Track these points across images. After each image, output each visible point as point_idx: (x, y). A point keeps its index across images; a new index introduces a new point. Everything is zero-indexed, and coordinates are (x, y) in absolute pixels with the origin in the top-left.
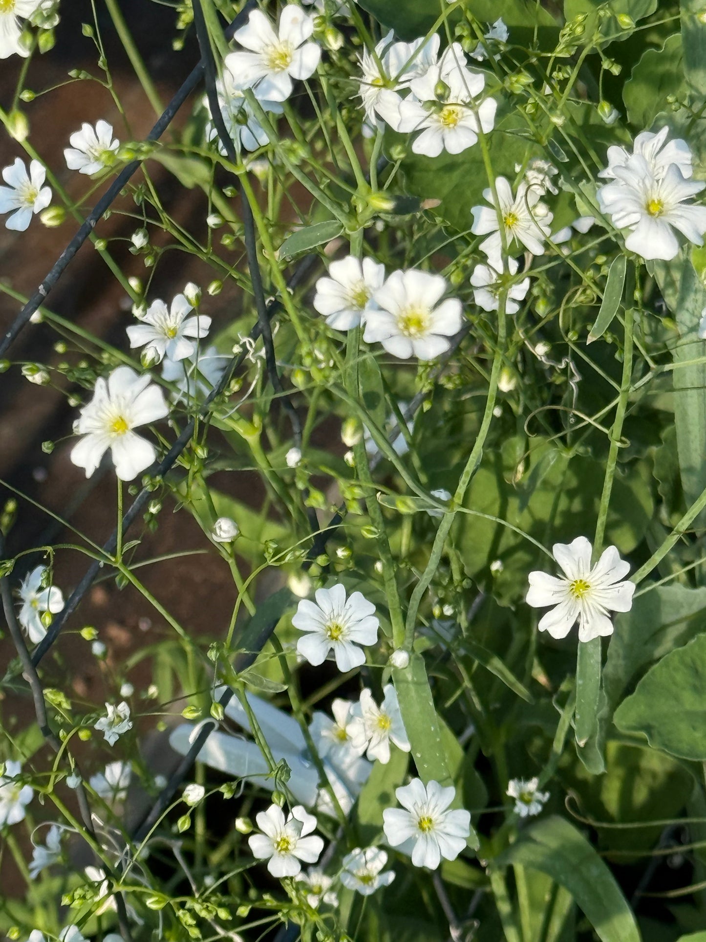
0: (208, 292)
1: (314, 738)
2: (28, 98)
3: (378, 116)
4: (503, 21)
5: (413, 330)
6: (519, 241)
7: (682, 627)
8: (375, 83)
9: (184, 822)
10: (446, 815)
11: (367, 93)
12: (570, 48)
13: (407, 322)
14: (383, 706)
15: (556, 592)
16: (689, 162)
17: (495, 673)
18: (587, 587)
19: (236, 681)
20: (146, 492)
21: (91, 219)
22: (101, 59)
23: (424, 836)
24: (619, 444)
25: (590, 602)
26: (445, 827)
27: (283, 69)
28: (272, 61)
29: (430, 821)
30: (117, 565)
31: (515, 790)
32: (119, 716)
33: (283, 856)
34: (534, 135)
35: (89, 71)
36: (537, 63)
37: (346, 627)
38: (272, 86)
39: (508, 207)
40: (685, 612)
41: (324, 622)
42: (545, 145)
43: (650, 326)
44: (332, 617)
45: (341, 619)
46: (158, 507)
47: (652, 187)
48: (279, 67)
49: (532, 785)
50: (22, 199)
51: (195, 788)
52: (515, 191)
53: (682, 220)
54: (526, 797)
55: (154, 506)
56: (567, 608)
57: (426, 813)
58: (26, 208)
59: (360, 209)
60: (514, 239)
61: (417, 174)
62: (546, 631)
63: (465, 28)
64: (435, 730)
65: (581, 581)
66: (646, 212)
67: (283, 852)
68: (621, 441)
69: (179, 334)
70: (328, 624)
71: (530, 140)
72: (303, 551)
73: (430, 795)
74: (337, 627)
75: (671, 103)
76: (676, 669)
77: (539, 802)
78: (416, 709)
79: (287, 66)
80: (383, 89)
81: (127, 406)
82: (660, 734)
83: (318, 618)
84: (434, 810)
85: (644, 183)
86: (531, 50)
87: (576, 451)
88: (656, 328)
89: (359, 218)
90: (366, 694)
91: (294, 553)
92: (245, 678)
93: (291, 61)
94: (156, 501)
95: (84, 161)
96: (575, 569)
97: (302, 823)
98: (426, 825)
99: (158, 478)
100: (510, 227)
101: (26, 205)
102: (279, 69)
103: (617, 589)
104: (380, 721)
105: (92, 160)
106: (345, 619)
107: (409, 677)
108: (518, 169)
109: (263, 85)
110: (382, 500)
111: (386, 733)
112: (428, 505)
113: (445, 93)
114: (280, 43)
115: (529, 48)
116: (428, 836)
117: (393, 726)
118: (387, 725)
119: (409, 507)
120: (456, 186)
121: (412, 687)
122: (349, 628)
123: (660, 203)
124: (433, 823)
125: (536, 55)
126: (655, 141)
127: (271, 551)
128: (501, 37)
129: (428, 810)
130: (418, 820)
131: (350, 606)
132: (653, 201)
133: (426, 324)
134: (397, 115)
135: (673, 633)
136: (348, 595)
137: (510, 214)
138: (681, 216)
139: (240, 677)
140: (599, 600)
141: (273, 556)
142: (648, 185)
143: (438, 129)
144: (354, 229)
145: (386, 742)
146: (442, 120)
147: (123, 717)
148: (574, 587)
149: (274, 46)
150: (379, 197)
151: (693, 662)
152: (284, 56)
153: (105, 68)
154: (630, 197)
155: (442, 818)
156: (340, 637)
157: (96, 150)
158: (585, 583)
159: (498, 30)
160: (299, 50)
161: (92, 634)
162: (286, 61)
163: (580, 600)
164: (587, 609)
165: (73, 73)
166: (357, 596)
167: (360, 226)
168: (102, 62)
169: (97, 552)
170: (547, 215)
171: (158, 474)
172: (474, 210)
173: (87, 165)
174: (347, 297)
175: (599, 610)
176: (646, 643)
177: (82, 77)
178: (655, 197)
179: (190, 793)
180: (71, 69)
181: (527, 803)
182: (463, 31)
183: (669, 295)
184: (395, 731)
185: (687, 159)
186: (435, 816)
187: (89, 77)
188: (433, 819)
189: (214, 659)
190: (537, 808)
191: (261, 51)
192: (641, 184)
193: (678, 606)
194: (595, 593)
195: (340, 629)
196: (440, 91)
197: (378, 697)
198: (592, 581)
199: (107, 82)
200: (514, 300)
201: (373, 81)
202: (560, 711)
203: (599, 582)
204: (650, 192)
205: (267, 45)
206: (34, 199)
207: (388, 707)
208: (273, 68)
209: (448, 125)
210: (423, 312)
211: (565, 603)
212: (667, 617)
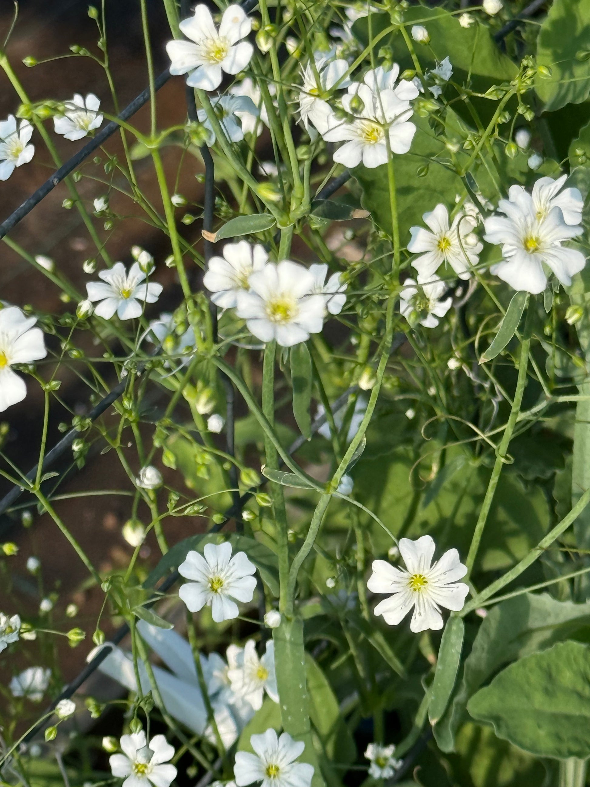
0: (165, 264)
1: (205, 675)
2: (31, 64)
3: (310, 122)
4: (450, 60)
5: (278, 317)
6: (448, 263)
7: (547, 634)
8: (312, 93)
9: (50, 733)
10: (293, 767)
11: (305, 101)
12: (499, 92)
13: (275, 309)
14: (263, 658)
15: (396, 582)
16: (580, 211)
17: (375, 645)
18: (426, 582)
19: (129, 614)
20: (76, 431)
21: (55, 177)
22: (101, 40)
23: (269, 782)
24: (503, 460)
25: (425, 596)
26: (289, 777)
27: (218, 62)
28: (208, 53)
29: (277, 769)
30: (35, 492)
31: (373, 753)
32: (10, 627)
33: (139, 778)
34: (454, 166)
35: (89, 49)
36: (467, 101)
37: (227, 582)
38: (204, 76)
39: (444, 232)
40: (551, 621)
41: (207, 574)
42: (463, 176)
43: (562, 361)
44: (215, 571)
45: (223, 574)
46: (80, 446)
47: (532, 225)
48: (215, 60)
49: (389, 751)
50: (9, 152)
51: (67, 703)
52: (451, 220)
53: (555, 260)
54: (382, 761)
55: (77, 444)
56: (403, 599)
57: (274, 762)
58: (11, 161)
59: (293, 207)
60: (444, 261)
61: (375, 192)
62: (381, 616)
63: (389, 51)
64: (303, 687)
65: (420, 576)
66: (523, 247)
67: (139, 775)
68: (506, 458)
69: (133, 296)
70: (211, 576)
71: (452, 170)
72: (202, 507)
73: (280, 746)
74: (219, 581)
75: (579, 156)
76: (531, 670)
77: (393, 768)
78: (289, 666)
79: (222, 60)
80: (318, 99)
81: (10, 343)
82: (507, 727)
83: (202, 569)
84: (281, 760)
85: (525, 219)
86: (463, 88)
87: (482, 461)
88: (567, 364)
89: (291, 215)
90: (251, 644)
91: (193, 507)
92: (137, 612)
93: (226, 56)
94: (80, 440)
95: (70, 128)
96: (416, 565)
97: (153, 752)
98: (273, 772)
99: (88, 421)
100: (442, 250)
101: (11, 158)
102: (214, 62)
103: (451, 589)
104: (259, 671)
105: (78, 128)
106: (228, 575)
107: (288, 636)
108: (457, 199)
109: (197, 73)
110: (265, 472)
111: (262, 683)
112: (300, 482)
113: (359, 107)
114: (219, 38)
115: (462, 86)
116: (273, 782)
117: (270, 678)
118: (265, 676)
119: (252, 480)
120: (409, 208)
121: (288, 646)
122: (229, 583)
123: (537, 240)
124: (280, 771)
125: (468, 94)
126: (553, 187)
127: (173, 502)
128: (445, 74)
129: (277, 758)
130: (267, 766)
131: (234, 564)
132: (531, 238)
133: (291, 313)
134: (325, 124)
135: (538, 638)
136: (233, 554)
137: (444, 239)
138: (555, 256)
139: (134, 610)
140: (434, 596)
141: (175, 508)
142: (529, 224)
143: (360, 143)
144: (285, 225)
145: (261, 692)
146: (364, 135)
147: (13, 628)
148: (413, 580)
149: (213, 40)
150: (268, 189)
151: (549, 666)
152: (220, 51)
153: (104, 49)
154: (512, 231)
155: (288, 768)
156: (219, 590)
157: (83, 121)
158: (424, 578)
159: (444, 68)
160: (234, 47)
161: (12, 550)
162: (222, 55)
163: (417, 593)
164: (421, 602)
165: (74, 48)
166: (241, 556)
167: (290, 223)
168: (101, 43)
169: (19, 478)
170: (476, 245)
171: (89, 417)
172: (412, 230)
173: (72, 132)
174: (236, 279)
175: (433, 606)
176: (511, 642)
177: (82, 53)
178: (534, 235)
179: (62, 707)
180: (73, 44)
181: (381, 766)
182: (387, 54)
183: (584, 337)
184: (269, 683)
185: (579, 208)
186: (283, 765)
187: (88, 54)
188: (280, 768)
189: (106, 591)
190: (389, 773)
191: (201, 43)
192: (523, 220)
193: (546, 614)
194: (432, 590)
195: (221, 583)
196: (354, 105)
197: (260, 650)
198: (430, 577)
199: (103, 61)
200: (434, 315)
201: (310, 90)
202: (425, 689)
203: (436, 580)
204: (530, 229)
205: (207, 38)
206: (19, 155)
207: (267, 660)
208: (209, 59)
209: (370, 141)
210: (290, 302)
211: (402, 594)
212: (533, 622)
